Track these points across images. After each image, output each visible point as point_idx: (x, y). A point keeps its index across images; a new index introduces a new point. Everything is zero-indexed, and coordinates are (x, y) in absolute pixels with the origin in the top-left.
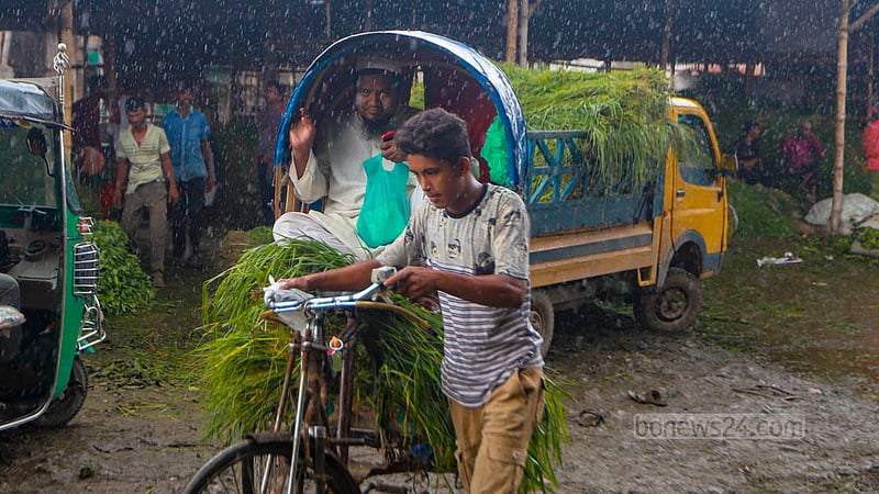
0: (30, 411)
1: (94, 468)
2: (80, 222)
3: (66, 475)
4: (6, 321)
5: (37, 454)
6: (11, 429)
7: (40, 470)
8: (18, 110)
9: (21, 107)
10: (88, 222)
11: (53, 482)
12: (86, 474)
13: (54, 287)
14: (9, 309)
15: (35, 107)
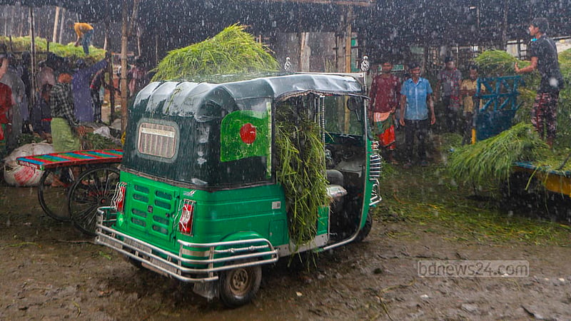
0: (348, 237)
1: (381, 268)
2: (372, 144)
3: (367, 270)
4: (339, 193)
5: (351, 258)
6: (340, 246)
7: (354, 267)
8: (345, 90)
9: (347, 89)
10: (376, 144)
11: (362, 274)
12: (377, 272)
13: (360, 176)
14: (340, 187)
15: (353, 88)
